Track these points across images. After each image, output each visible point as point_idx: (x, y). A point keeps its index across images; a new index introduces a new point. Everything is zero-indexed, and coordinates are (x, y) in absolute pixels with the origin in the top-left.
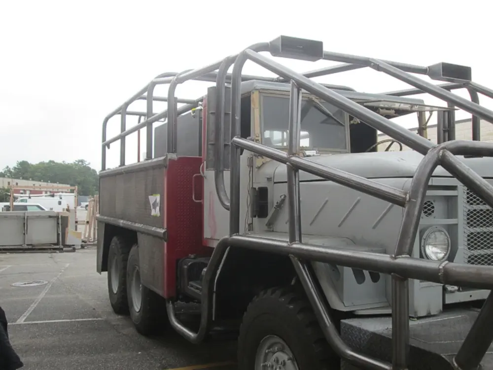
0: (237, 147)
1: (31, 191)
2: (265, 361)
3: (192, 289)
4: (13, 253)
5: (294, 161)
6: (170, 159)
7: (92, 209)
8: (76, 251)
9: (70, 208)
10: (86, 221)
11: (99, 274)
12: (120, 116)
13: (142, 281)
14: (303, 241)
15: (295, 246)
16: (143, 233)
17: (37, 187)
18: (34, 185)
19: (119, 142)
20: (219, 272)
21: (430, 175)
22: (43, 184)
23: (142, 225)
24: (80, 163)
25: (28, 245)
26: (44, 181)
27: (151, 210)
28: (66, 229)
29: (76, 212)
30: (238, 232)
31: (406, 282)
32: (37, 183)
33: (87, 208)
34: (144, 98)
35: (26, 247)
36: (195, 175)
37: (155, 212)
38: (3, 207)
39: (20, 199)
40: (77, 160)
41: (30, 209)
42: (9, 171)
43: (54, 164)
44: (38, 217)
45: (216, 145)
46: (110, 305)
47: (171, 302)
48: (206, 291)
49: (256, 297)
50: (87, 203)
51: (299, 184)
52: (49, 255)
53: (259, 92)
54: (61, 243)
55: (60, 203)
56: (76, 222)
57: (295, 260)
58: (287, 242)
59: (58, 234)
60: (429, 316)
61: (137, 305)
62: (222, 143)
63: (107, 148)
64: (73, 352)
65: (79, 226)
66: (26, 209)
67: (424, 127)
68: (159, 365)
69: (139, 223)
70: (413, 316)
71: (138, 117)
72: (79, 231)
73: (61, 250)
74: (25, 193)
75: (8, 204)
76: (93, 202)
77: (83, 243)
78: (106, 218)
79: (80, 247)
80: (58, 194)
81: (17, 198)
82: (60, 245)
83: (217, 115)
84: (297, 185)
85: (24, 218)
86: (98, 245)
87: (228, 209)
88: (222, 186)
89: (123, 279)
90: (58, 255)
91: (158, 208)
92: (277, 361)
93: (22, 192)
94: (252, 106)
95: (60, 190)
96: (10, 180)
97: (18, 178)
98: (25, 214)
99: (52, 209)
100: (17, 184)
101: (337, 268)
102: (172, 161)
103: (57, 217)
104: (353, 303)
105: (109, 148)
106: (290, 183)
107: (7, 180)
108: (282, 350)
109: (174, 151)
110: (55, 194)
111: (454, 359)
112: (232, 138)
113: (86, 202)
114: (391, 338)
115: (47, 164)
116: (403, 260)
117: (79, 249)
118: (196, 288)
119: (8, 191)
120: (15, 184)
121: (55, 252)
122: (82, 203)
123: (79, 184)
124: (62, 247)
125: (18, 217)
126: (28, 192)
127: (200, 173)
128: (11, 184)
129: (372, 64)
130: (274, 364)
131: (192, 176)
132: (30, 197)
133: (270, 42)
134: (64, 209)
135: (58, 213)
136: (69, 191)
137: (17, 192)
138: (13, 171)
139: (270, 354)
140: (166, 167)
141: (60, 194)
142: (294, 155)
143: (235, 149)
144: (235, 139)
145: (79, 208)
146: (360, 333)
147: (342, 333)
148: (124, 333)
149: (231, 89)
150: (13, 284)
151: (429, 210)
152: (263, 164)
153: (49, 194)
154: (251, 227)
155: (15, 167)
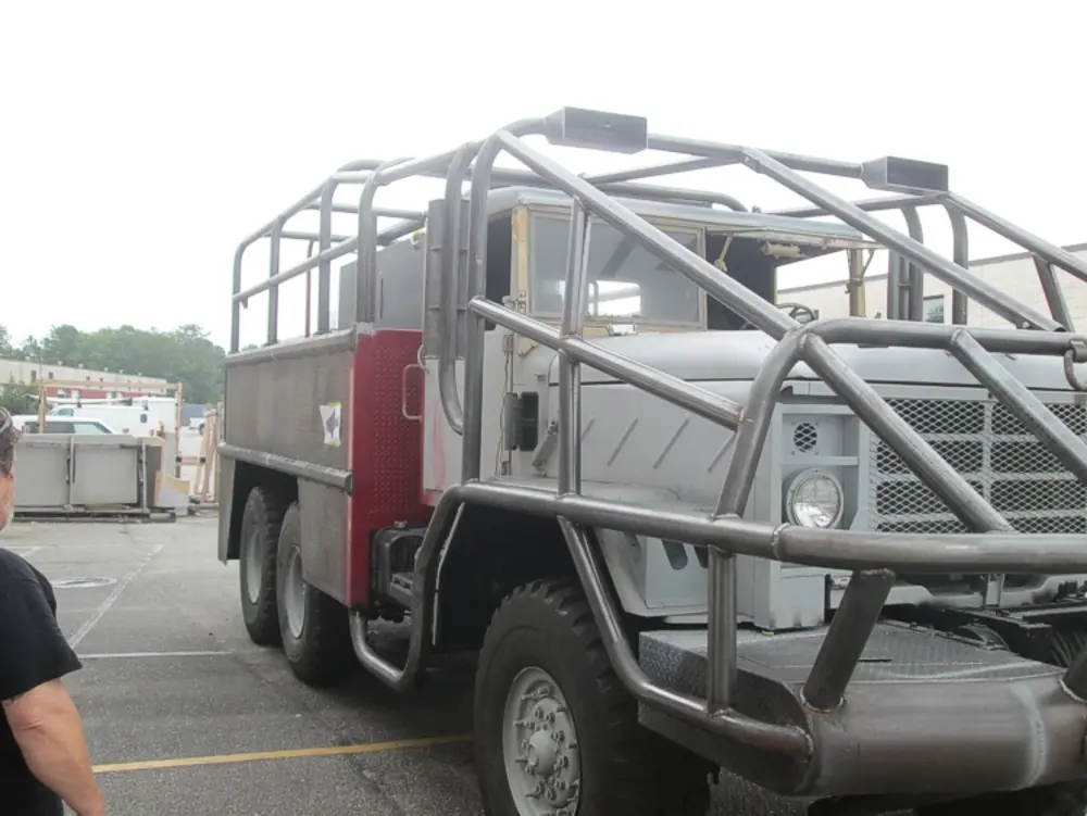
0: (479, 317)
1: (80, 391)
2: (521, 717)
3: (397, 586)
4: (45, 521)
5: (571, 346)
6: (361, 336)
7: (211, 432)
8: (178, 520)
9: (166, 430)
10: (199, 456)
11: (221, 563)
12: (269, 239)
13: (305, 576)
14: (583, 492)
15: (567, 500)
16: (308, 479)
17: (95, 384)
18: (88, 378)
19: (266, 294)
20: (444, 553)
21: (784, 376)
22: (109, 377)
23: (307, 463)
24: (190, 332)
25: (75, 506)
26: (109, 371)
27: (323, 434)
28: (158, 474)
29: (177, 439)
30: (478, 476)
31: (731, 560)
32: (95, 376)
33: (204, 430)
34: (315, 207)
35: (71, 509)
36: (408, 367)
37: (332, 438)
38: (23, 424)
39: (57, 408)
40: (183, 324)
41: (80, 431)
42: (34, 347)
43: (131, 333)
44: (97, 448)
45: (442, 311)
46: (244, 624)
47: (358, 613)
48: (420, 589)
49: (507, 597)
50: (202, 421)
51: (579, 389)
52: (119, 527)
53: (529, 210)
54: (145, 502)
55: (144, 419)
56: (179, 459)
57: (566, 527)
58: (554, 493)
59: (140, 485)
60: (797, 629)
61: (296, 624)
62: (454, 308)
63: (241, 305)
64: (167, 712)
65: (184, 469)
66: (73, 431)
67: (858, 279)
68: (334, 738)
69: (301, 460)
70: (767, 627)
71: (307, 242)
72: (183, 478)
73: (144, 517)
74: (69, 396)
75: (34, 418)
76: (214, 418)
77: (193, 505)
78: (237, 449)
79: (185, 512)
80: (141, 399)
81: (51, 407)
82: (142, 508)
83: (445, 252)
84: (576, 390)
85: (69, 450)
86: (221, 509)
87: (461, 434)
88: (452, 390)
89: (269, 573)
90: (139, 529)
91: (337, 431)
92: (541, 715)
93: (61, 392)
94: (514, 236)
95: (144, 391)
96: (36, 367)
97: (55, 363)
98: (69, 439)
99: (126, 431)
100: (51, 375)
101: (636, 539)
102: (365, 339)
103: (139, 449)
104: (662, 603)
105: (246, 306)
106: (563, 386)
107: (29, 367)
108: (551, 695)
109: (370, 319)
110: (134, 399)
111: (802, 690)
112: (470, 299)
113: (201, 416)
114: (705, 655)
115: (117, 332)
116: (729, 524)
117: (183, 516)
118: (405, 586)
119: (33, 390)
120: (45, 375)
121: (133, 522)
122: (192, 419)
123: (186, 377)
124: (147, 510)
125: (54, 447)
126: (75, 394)
127: (416, 362)
128: (38, 377)
129: (747, 159)
130: (536, 720)
131: (402, 369)
132: (79, 405)
133: (546, 118)
134: (152, 432)
135: (141, 440)
136: (165, 393)
137: (53, 392)
138: (42, 347)
139: (531, 703)
140: (352, 349)
141: (145, 398)
142: (573, 335)
143: (475, 321)
144: (476, 301)
145: (184, 430)
146: (667, 653)
147: (641, 656)
148: (270, 680)
149: (470, 205)
151: (807, 439)
152: (533, 348)
153: (120, 398)
154: (506, 468)
155: (47, 340)
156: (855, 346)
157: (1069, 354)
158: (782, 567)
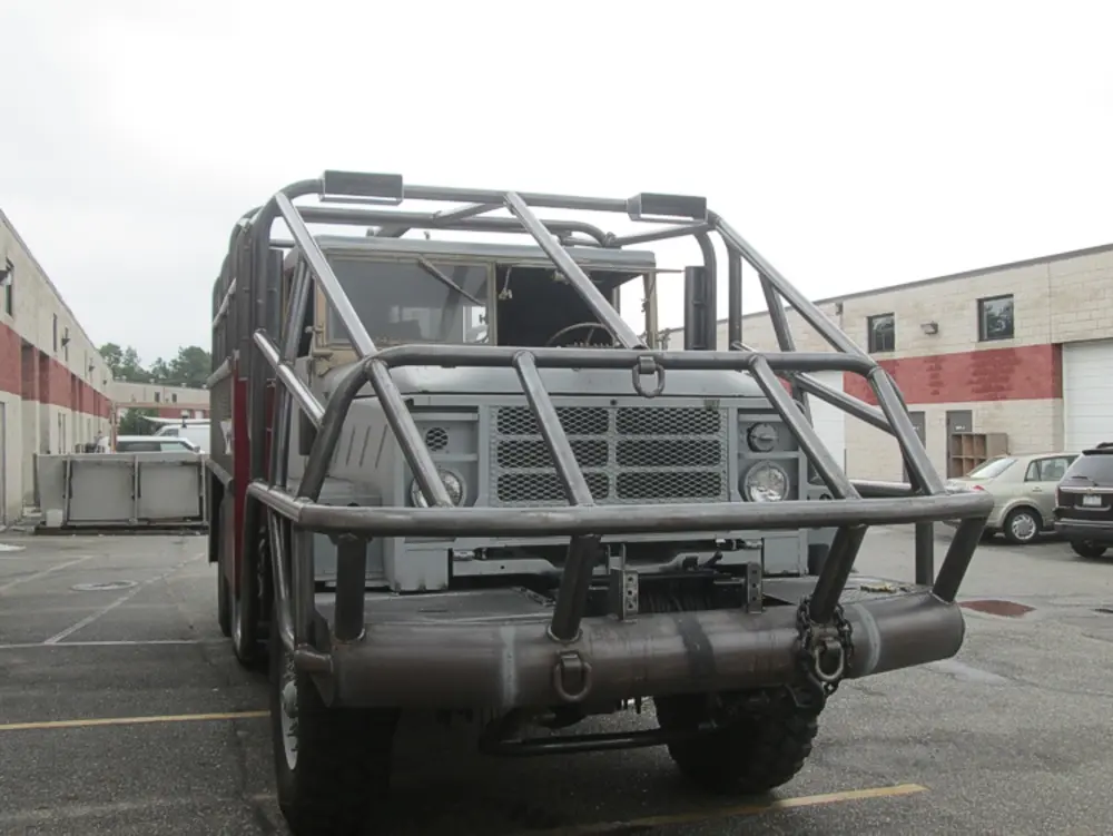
4: (111, 534)
11: (210, 565)
25: (140, 520)
27: (226, 445)
35: (136, 523)
37: (229, 448)
39: (166, 428)
41: (165, 449)
42: (164, 369)
44: (162, 465)
52: (177, 538)
59: (201, 499)
60: (422, 591)
66: (159, 449)
70: (393, 589)
74: (193, 417)
91: (230, 442)
93: (185, 413)
96: (159, 389)
97: (178, 385)
98: (134, 457)
100: (174, 397)
103: (198, 465)
107: (152, 389)
120: (169, 397)
121: (195, 535)
125: (121, 465)
128: (161, 399)
132: (184, 426)
135: (200, 457)
138: (171, 368)
150: (74, 587)
151: (438, 441)
152: (330, 369)
155: (174, 361)
156: (438, 368)
157: (636, 368)
158: (406, 542)
